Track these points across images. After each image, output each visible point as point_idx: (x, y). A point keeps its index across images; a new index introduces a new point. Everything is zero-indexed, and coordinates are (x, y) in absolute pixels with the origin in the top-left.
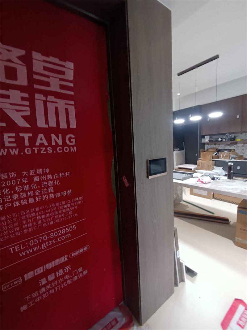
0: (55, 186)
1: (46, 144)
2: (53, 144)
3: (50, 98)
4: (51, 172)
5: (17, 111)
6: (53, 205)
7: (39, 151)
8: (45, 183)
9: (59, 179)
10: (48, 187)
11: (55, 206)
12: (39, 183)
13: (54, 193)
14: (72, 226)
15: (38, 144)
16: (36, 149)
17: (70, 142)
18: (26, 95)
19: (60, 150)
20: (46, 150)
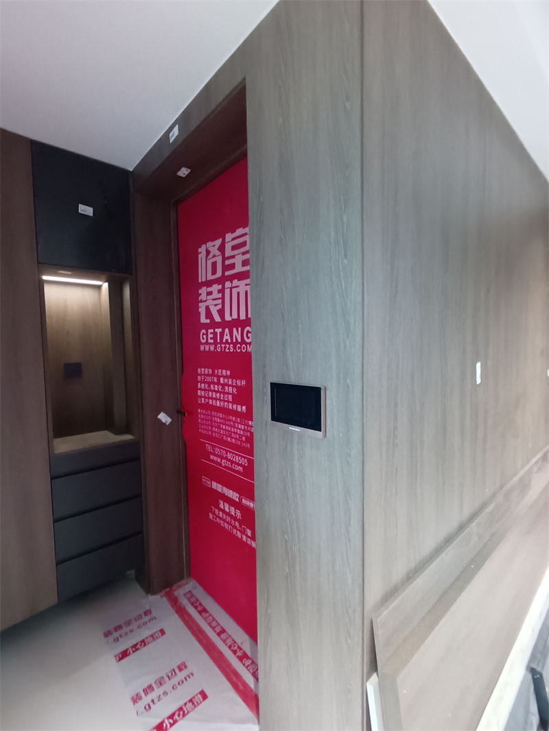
0: (233, 394)
1: (230, 341)
2: (234, 341)
3: (236, 282)
4: (231, 377)
5: (216, 305)
6: (231, 417)
7: (225, 347)
8: (227, 388)
9: (236, 387)
10: (229, 393)
11: (232, 421)
12: (223, 385)
13: (233, 403)
14: (245, 458)
15: (224, 341)
16: (223, 346)
17: (248, 338)
18: (220, 287)
19: (239, 348)
20: (229, 349)
